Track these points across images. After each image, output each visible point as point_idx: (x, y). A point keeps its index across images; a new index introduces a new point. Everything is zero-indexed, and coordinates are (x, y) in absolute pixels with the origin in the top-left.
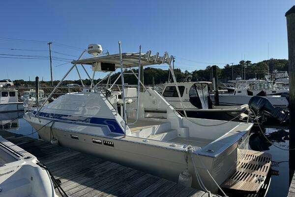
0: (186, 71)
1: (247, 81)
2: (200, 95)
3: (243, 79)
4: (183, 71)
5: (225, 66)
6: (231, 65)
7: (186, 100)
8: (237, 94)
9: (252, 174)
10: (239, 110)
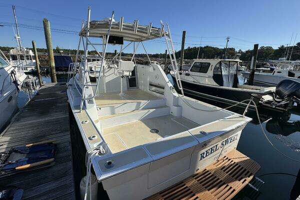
0: (240, 50)
1: (293, 62)
2: (224, 73)
3: (288, 59)
4: (237, 50)
5: (280, 47)
6: (286, 46)
7: (209, 77)
8: (276, 74)
9: (228, 185)
10: (260, 92)
